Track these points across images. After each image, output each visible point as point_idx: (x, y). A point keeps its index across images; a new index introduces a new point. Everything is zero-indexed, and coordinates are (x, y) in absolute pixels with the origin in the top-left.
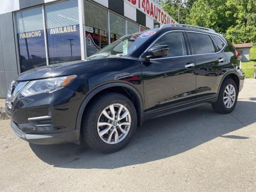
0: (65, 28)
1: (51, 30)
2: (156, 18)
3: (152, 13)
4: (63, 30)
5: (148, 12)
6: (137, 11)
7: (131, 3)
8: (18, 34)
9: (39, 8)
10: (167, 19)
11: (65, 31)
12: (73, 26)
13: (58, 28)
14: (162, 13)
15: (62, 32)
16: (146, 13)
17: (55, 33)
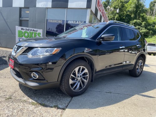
0: (77, 22)
1: (69, 21)
4: (76, 22)
11: (77, 23)
12: (82, 21)
13: (74, 21)
15: (75, 23)
17: (71, 23)
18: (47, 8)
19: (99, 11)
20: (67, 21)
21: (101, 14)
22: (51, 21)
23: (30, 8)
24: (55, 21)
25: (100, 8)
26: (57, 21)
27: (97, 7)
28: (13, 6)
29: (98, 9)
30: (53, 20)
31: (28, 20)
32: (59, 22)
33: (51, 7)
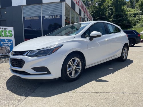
1: (45, 17)
4: (52, 17)
5: (82, 10)
9: (39, 5)
11: (53, 17)
12: (58, 15)
13: (50, 16)
17: (47, 18)
18: (23, 6)
19: (76, 5)
20: (43, 17)
21: (80, 8)
22: (28, 19)
23: (6, 8)
24: (32, 18)
25: (77, 2)
26: (34, 18)
27: (74, 1)
29: (75, 3)
30: (29, 17)
31: (5, 20)
32: (36, 18)
33: (26, 4)
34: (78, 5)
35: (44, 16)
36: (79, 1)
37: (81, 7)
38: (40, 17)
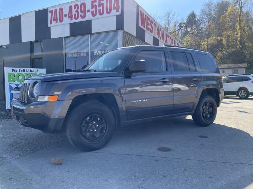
1: (95, 52)
2: (166, 42)
3: (163, 38)
5: (161, 38)
6: (154, 37)
7: (149, 32)
8: (65, 54)
9: (87, 36)
10: (173, 42)
13: (101, 51)
14: (170, 38)
16: (159, 39)
17: (97, 54)
18: (65, 38)
19: (147, 33)
23: (43, 41)
25: (150, 27)
27: (142, 27)
28: (23, 41)
29: (145, 29)
31: (41, 59)
32: (82, 55)
33: (69, 35)
34: (152, 31)
35: (93, 52)
36: (154, 26)
37: (158, 34)
38: (87, 53)
